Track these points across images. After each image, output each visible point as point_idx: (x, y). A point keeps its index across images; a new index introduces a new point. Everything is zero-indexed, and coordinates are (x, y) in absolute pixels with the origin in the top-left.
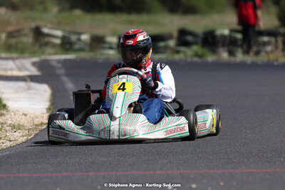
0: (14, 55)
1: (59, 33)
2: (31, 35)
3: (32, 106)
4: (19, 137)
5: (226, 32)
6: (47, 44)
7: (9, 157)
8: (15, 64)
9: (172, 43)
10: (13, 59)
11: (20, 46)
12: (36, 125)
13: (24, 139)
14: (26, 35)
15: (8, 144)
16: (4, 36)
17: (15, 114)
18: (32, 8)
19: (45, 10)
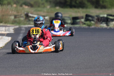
1: (36, 16)
9: (83, 20)
16: (13, 17)
18: (39, 6)
19: (44, 7)
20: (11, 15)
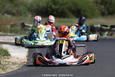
0: (13, 34)
1: (31, 25)
2: (20, 26)
3: (20, 55)
4: (15, 67)
5: (99, 26)
6: (27, 30)
7: (11, 75)
8: (14, 38)
10: (13, 36)
11: (16, 30)
12: (22, 63)
13: (17, 68)
14: (18, 26)
15: (11, 70)
16: (9, 26)
17: (14, 58)
18: (21, 15)
19: (26, 16)
20: (6, 25)
